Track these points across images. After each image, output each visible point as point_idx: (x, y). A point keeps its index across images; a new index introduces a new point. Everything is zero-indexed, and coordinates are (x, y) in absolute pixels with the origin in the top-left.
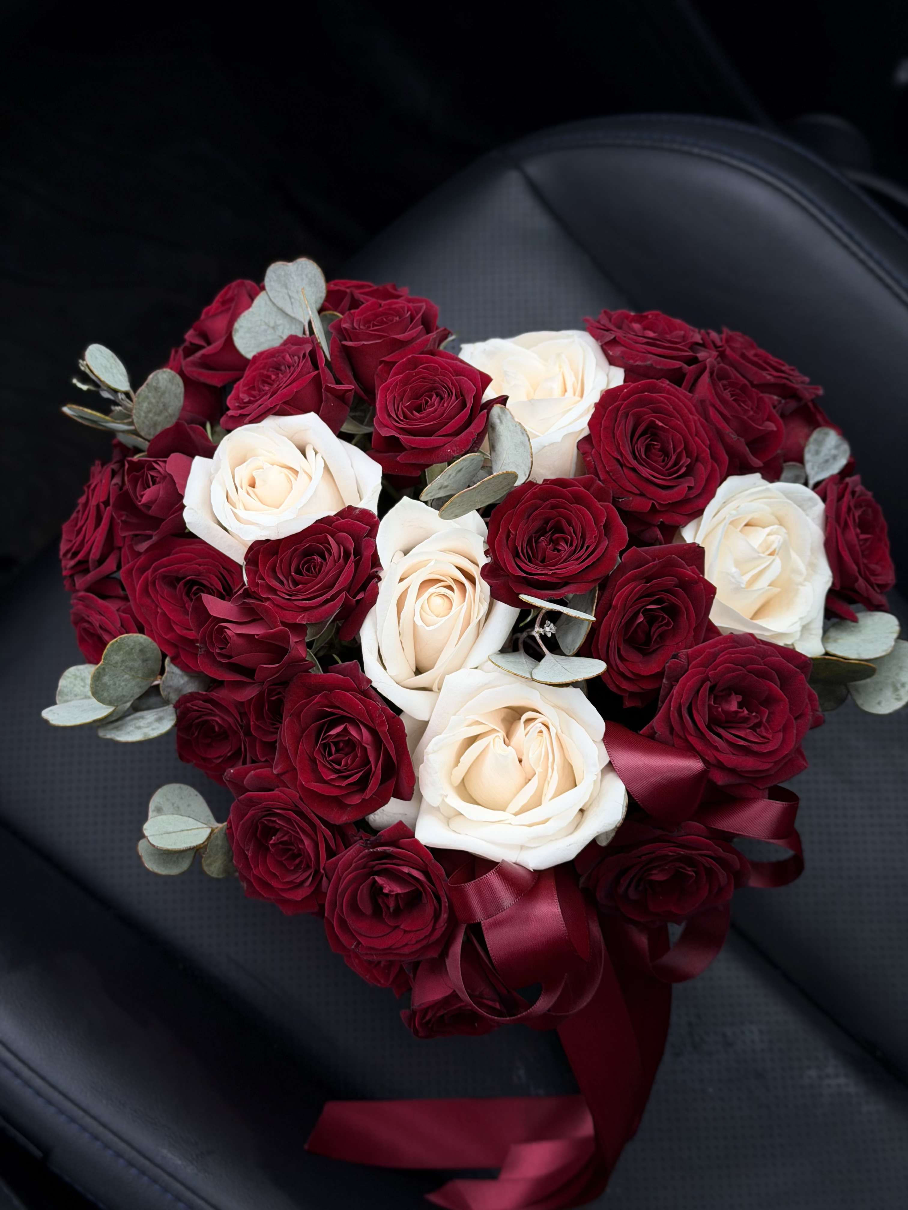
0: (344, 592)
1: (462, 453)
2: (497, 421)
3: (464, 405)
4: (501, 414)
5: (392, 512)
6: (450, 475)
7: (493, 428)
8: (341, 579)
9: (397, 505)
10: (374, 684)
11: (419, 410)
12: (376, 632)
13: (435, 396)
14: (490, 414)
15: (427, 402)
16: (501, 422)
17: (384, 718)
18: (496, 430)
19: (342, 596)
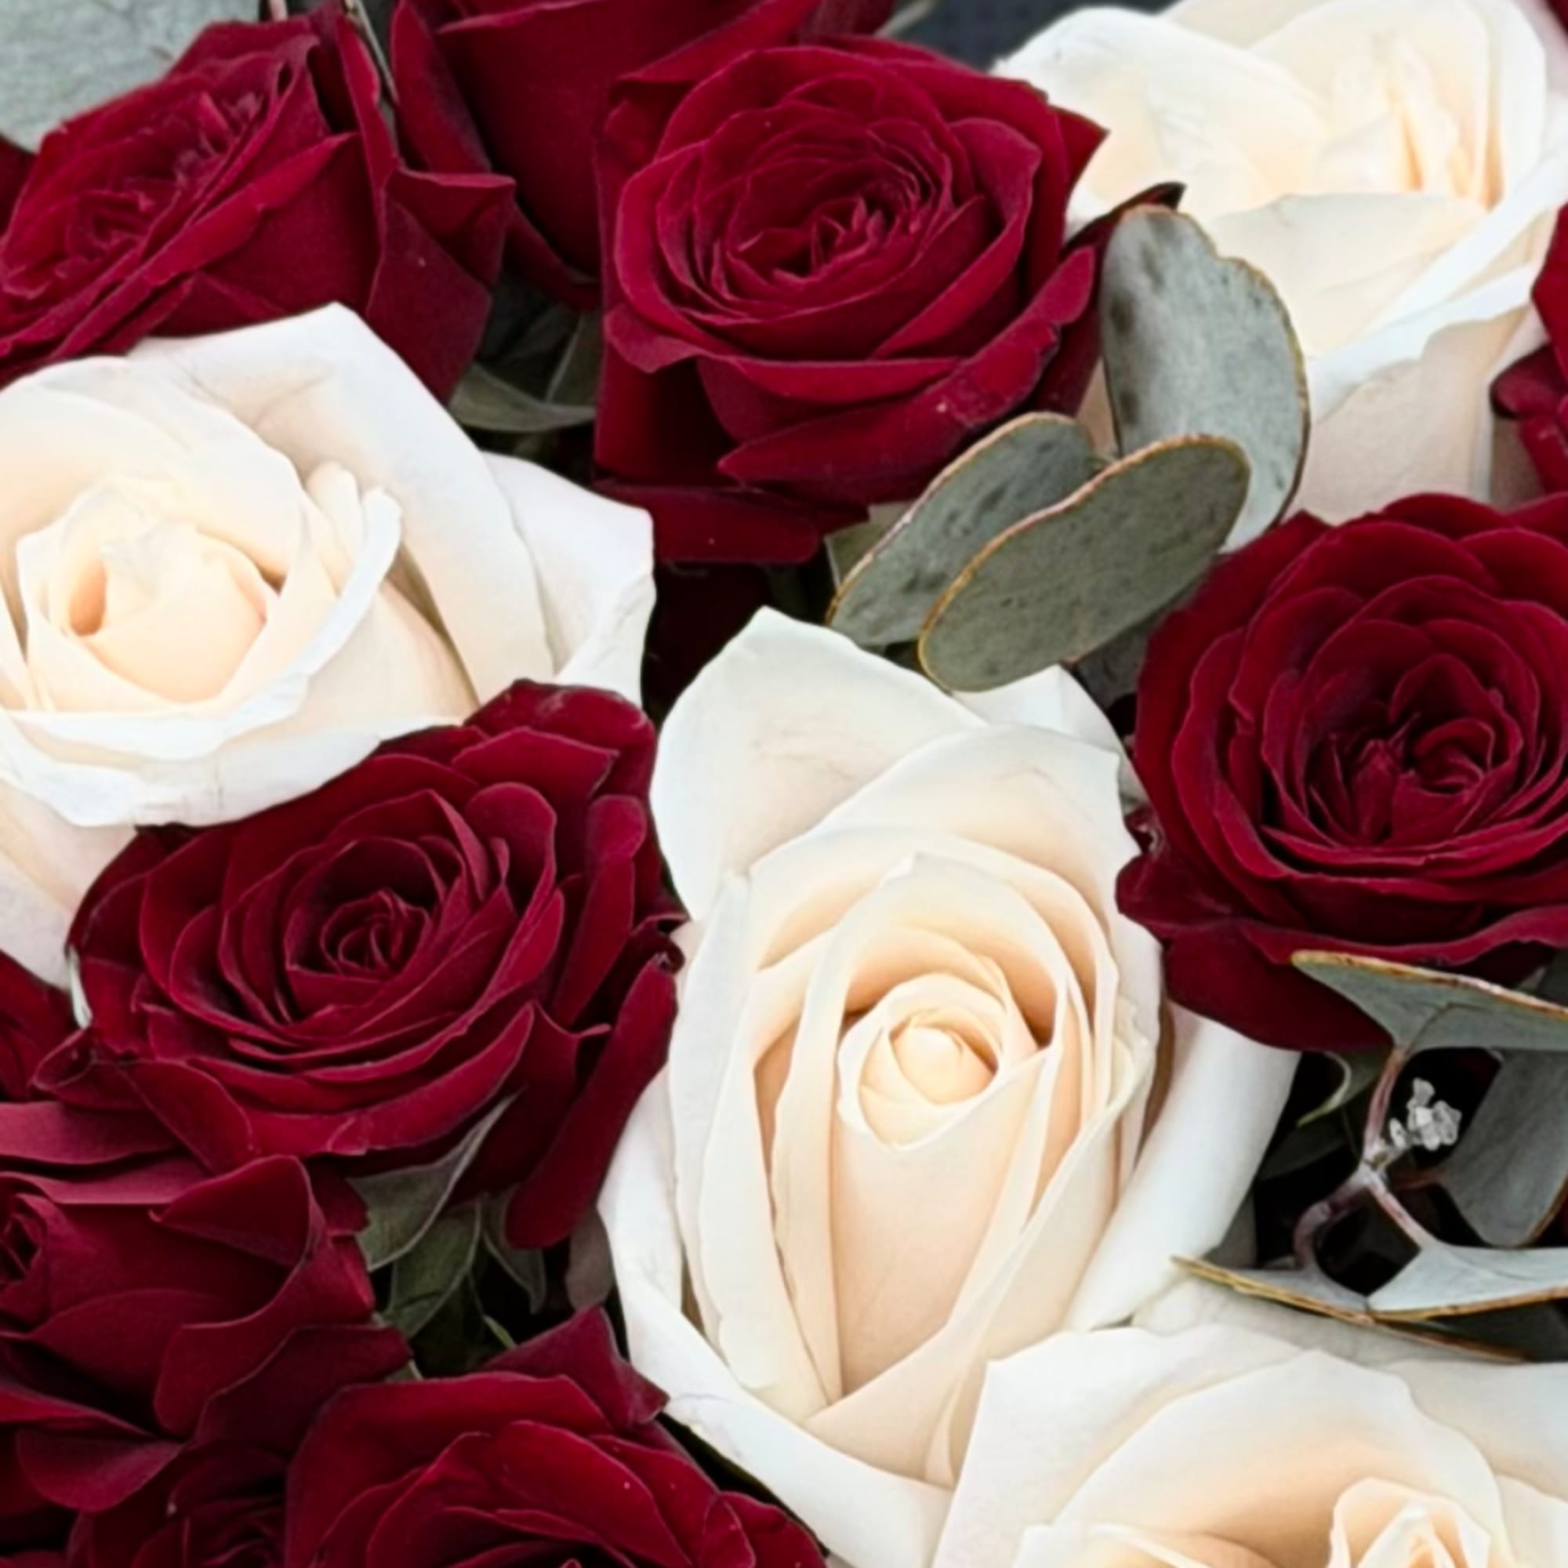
0: (529, 1006)
1: (1001, 411)
2: (1138, 282)
3: (991, 222)
4: (1154, 246)
5: (711, 675)
6: (953, 517)
7: (1124, 317)
8: (509, 958)
9: (734, 647)
10: (677, 1410)
11: (801, 266)
12: (671, 1194)
13: (861, 206)
14: (1108, 262)
15: (828, 236)
16: (1157, 280)
17: (737, 1524)
18: (1139, 326)
19: (522, 1024)
